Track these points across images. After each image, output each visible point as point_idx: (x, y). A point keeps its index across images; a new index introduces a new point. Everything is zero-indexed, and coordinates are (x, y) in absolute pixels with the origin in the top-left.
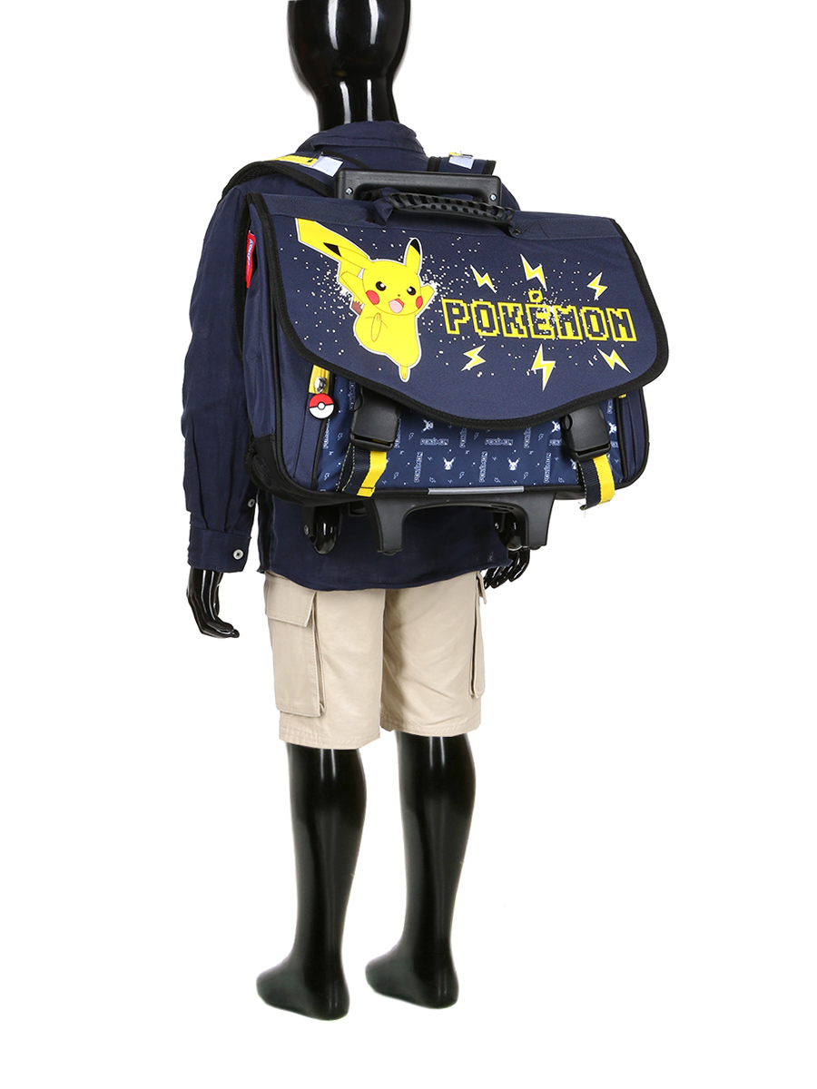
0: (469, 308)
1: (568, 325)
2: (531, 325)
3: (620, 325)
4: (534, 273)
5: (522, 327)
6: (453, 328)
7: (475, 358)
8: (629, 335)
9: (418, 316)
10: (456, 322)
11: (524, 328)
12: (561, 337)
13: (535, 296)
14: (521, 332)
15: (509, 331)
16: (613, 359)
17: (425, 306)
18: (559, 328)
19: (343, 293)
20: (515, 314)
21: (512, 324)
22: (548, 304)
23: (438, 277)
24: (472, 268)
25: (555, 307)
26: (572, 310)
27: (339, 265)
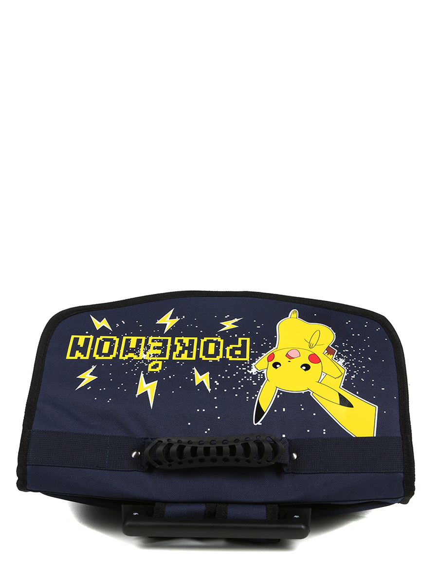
0: (224, 355)
2: (169, 345)
3: (82, 346)
4: (148, 388)
5: (179, 344)
6: (244, 342)
7: (229, 325)
8: (76, 340)
10: (240, 345)
11: (177, 343)
12: (144, 339)
13: (156, 366)
14: (181, 341)
15: (191, 342)
16: (101, 324)
17: (265, 355)
18: (143, 344)
19: (342, 361)
20: (182, 352)
21: (187, 345)
22: (146, 361)
23: (247, 378)
24: (209, 390)
25: (140, 358)
26: (124, 356)
27: (342, 385)
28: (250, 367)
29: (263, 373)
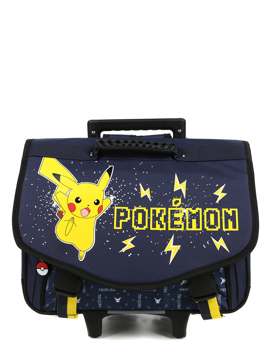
0: (131, 212)
1: (194, 221)
2: (169, 222)
3: (229, 220)
4: (180, 186)
5: (163, 223)
6: (118, 225)
7: (129, 244)
8: (234, 227)
9: (97, 218)
10: (121, 221)
11: (164, 224)
12: (188, 229)
13: (176, 202)
14: (162, 226)
15: (154, 226)
16: (220, 244)
17: (104, 212)
18: (188, 223)
19: (54, 205)
20: (160, 215)
21: (157, 222)
22: (184, 207)
23: (116, 192)
24: (140, 185)
25: (188, 209)
26: (199, 211)
27: (57, 187)
28: (114, 201)
29: (106, 196)
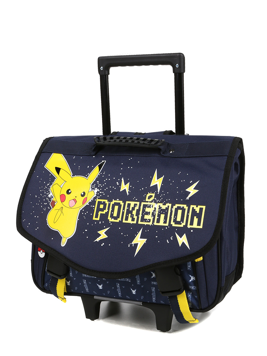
0: (109, 205)
1: (162, 216)
2: (140, 216)
3: (195, 217)
5: (135, 217)
6: (96, 217)
7: (103, 234)
8: (199, 224)
9: (81, 209)
10: (100, 213)
12: (155, 224)
13: (150, 197)
14: (133, 220)
15: (127, 219)
16: (182, 240)
17: (87, 203)
18: (156, 217)
20: (133, 209)
21: (130, 215)
22: (156, 202)
23: (101, 186)
24: (123, 179)
25: (159, 204)
26: (168, 206)
27: (55, 180)
28: (97, 194)
29: (92, 189)
